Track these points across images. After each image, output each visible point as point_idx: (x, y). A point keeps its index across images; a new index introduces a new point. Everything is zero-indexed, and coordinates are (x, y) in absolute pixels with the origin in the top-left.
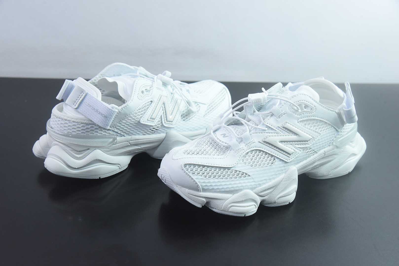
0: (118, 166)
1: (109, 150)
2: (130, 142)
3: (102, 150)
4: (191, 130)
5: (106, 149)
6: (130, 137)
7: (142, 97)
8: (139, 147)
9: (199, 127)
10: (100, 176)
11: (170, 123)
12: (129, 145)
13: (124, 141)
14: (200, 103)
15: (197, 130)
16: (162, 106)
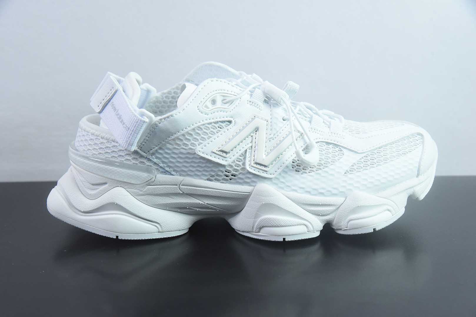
0: (155, 226)
1: (141, 193)
2: (181, 187)
3: (129, 190)
4: (309, 192)
5: (135, 191)
6: (181, 178)
7: (209, 110)
8: (201, 202)
9: (329, 191)
10: (117, 234)
11: (263, 168)
12: (179, 192)
13: (170, 183)
14: (345, 148)
15: (322, 194)
16: (252, 134)
